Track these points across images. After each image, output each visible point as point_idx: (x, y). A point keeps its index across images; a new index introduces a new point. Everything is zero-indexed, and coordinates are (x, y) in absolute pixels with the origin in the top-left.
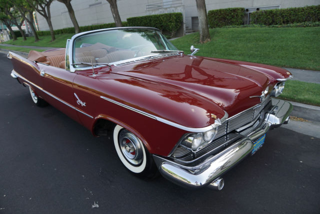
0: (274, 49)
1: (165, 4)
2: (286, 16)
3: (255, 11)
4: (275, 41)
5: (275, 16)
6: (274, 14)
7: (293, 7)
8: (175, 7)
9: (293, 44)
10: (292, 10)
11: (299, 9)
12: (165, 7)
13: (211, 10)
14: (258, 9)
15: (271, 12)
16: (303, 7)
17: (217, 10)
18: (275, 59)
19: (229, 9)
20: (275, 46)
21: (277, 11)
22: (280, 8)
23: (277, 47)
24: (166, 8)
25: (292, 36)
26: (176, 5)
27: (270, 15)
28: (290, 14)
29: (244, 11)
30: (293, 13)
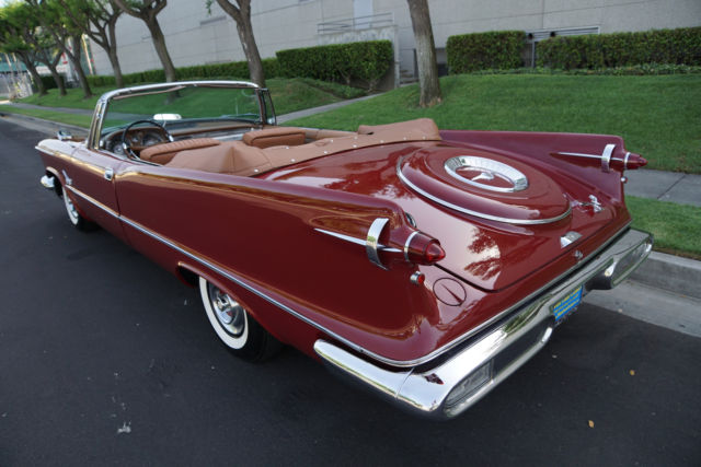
1: (358, 21)
2: (610, 49)
3: (548, 37)
4: (574, 105)
5: (587, 49)
6: (586, 46)
8: (376, 28)
9: (610, 110)
12: (357, 27)
14: (553, 34)
15: (579, 40)
16: (645, 30)
19: (492, 33)
20: (573, 116)
21: (591, 39)
22: (599, 32)
24: (360, 31)
25: (610, 94)
26: (380, 25)
27: (576, 47)
28: (619, 47)
29: (524, 38)
30: (625, 44)
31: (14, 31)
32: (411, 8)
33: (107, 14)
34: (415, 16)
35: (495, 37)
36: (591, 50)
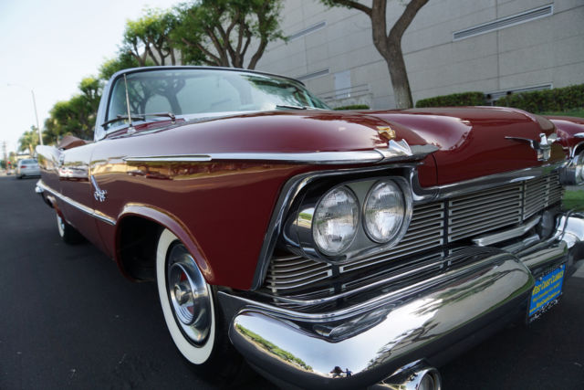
1: (338, 93)
2: (566, 100)
3: (505, 96)
5: (544, 102)
6: (543, 99)
8: (355, 97)
12: (339, 98)
13: (422, 98)
14: (509, 93)
15: (536, 95)
17: (433, 99)
19: (455, 95)
21: (547, 93)
22: (552, 88)
24: (341, 100)
26: (357, 94)
27: (533, 100)
28: (575, 96)
29: (484, 98)
30: (580, 94)
31: (74, 116)
32: (389, 66)
33: (140, 98)
34: (393, 71)
35: (458, 98)
36: (548, 102)
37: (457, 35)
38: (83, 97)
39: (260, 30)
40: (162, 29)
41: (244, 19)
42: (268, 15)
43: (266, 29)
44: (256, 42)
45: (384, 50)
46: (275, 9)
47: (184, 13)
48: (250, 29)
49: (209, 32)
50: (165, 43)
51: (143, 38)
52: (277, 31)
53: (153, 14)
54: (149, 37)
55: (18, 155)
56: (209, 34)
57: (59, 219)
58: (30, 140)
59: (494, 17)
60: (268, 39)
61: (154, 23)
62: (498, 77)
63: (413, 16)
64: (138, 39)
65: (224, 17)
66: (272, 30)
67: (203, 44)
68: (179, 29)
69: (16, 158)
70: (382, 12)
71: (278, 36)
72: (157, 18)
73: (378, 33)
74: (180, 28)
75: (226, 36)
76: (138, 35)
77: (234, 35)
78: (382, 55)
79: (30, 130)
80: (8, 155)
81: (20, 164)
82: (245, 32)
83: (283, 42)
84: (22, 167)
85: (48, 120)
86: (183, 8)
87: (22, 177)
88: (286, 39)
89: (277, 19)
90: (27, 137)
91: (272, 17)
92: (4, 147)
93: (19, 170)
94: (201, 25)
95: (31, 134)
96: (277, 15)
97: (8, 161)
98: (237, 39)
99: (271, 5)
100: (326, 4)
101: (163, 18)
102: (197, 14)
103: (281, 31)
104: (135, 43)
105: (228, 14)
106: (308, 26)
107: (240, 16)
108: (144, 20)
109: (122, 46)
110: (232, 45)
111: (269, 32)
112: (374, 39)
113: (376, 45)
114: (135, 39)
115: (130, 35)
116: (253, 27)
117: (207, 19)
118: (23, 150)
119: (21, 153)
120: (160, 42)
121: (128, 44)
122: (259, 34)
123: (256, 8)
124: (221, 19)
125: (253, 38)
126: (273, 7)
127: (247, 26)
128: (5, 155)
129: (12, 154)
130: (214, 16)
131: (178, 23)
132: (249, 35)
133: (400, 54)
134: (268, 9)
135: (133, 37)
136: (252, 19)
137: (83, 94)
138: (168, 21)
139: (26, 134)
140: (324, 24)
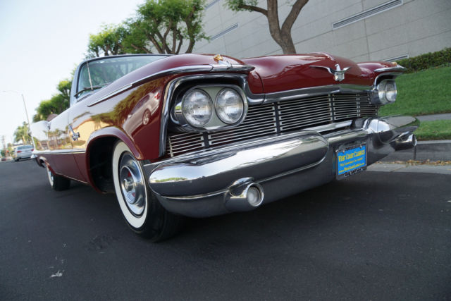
0: (402, 98)
2: (418, 65)
4: (403, 89)
7: (426, 52)
9: (431, 87)
10: (425, 56)
11: (435, 53)
16: (441, 50)
18: (406, 108)
20: (405, 94)
22: (408, 57)
23: (407, 95)
25: (428, 79)
28: (424, 62)
30: (428, 60)
37: (336, 25)
38: (61, 95)
39: (189, 34)
40: (116, 39)
41: (176, 27)
42: (194, 22)
43: (193, 32)
44: (186, 42)
45: (279, 39)
46: (199, 17)
47: (131, 25)
48: (182, 34)
49: (151, 38)
50: (119, 50)
51: (102, 47)
52: (201, 33)
53: (109, 29)
54: (107, 45)
55: (14, 145)
56: (151, 40)
57: (49, 173)
58: (22, 133)
59: (361, 10)
60: (195, 39)
61: (109, 35)
62: (369, 54)
63: (298, 13)
64: (99, 48)
65: (161, 26)
66: (198, 33)
67: (147, 47)
68: (128, 37)
69: (13, 148)
70: (275, 12)
71: (202, 37)
72: (112, 31)
73: (274, 27)
74: (130, 36)
75: (163, 39)
76: (99, 45)
77: (170, 39)
78: (278, 43)
79: (22, 125)
80: (6, 147)
81: (16, 151)
82: (178, 35)
83: (206, 41)
84: (18, 152)
85: (36, 116)
86: (130, 22)
87: (19, 160)
88: (208, 39)
89: (201, 24)
90: (20, 131)
91: (196, 23)
92: (3, 139)
93: (16, 155)
94: (145, 33)
95: (23, 128)
96: (201, 21)
97: (7, 150)
98: (172, 42)
99: (195, 14)
100: (233, 10)
101: (116, 30)
102: (141, 26)
103: (204, 34)
104: (97, 51)
105: (164, 23)
106: (225, 28)
107: (173, 24)
108: (102, 34)
109: (87, 54)
110: (169, 46)
111: (195, 34)
112: (271, 32)
113: (273, 36)
114: (97, 48)
115: (92, 45)
116: (184, 32)
117: (148, 28)
118: (18, 140)
119: (16, 143)
120: (116, 49)
121: (92, 52)
122: (188, 36)
123: (185, 18)
124: (159, 28)
125: (184, 40)
126: (197, 16)
127: (179, 32)
128: (4, 146)
129: (9, 145)
130: (154, 26)
131: (128, 33)
132: (181, 38)
133: (290, 41)
134: (193, 17)
135: (95, 47)
136: (182, 25)
137: (61, 93)
138: (121, 33)
139: (19, 128)
140: (237, 25)
